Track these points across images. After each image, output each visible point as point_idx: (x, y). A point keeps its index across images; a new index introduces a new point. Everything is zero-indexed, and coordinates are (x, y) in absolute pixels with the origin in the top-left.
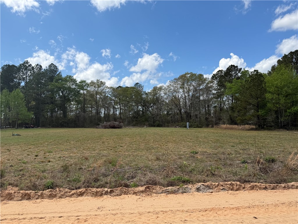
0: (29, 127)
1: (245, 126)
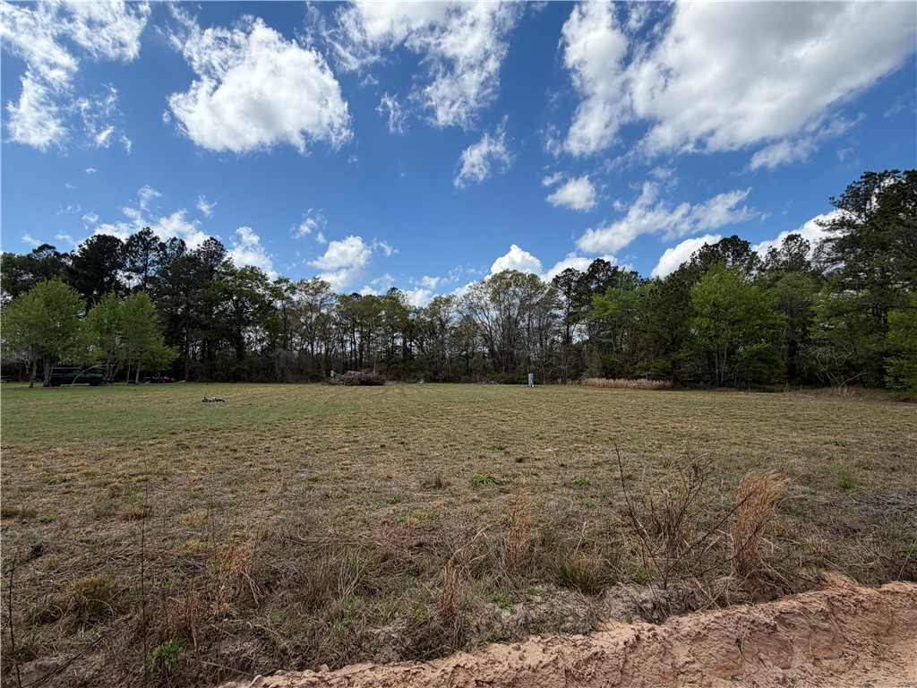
0: (160, 381)
1: (639, 381)
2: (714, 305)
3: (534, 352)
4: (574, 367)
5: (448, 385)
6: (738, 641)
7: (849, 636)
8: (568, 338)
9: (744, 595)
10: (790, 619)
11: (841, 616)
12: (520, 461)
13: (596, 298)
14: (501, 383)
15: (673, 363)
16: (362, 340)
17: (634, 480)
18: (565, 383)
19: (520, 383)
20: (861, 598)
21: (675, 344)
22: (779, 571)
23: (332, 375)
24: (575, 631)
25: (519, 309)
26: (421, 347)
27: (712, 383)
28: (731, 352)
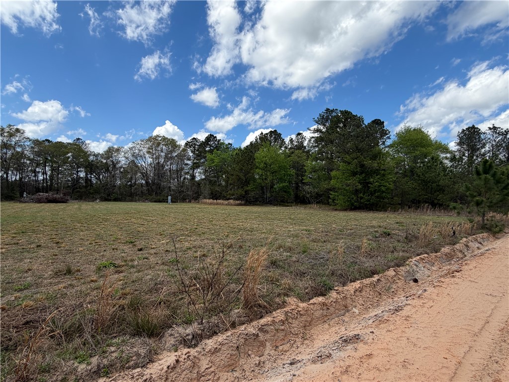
1: (229, 201)
2: (265, 163)
3: (174, 184)
4: (196, 193)
5: (116, 203)
6: (237, 347)
7: (292, 330)
8: (193, 177)
9: (246, 319)
10: (266, 328)
11: (290, 321)
12: (141, 250)
13: (208, 156)
14: (152, 202)
15: (246, 192)
16: (52, 172)
17: (206, 257)
18: (191, 202)
19: (164, 202)
20: (300, 309)
21: (247, 183)
22: (266, 301)
23: (24, 195)
24: (136, 366)
25: (165, 159)
26: (98, 179)
27: (263, 203)
28: (272, 187)
